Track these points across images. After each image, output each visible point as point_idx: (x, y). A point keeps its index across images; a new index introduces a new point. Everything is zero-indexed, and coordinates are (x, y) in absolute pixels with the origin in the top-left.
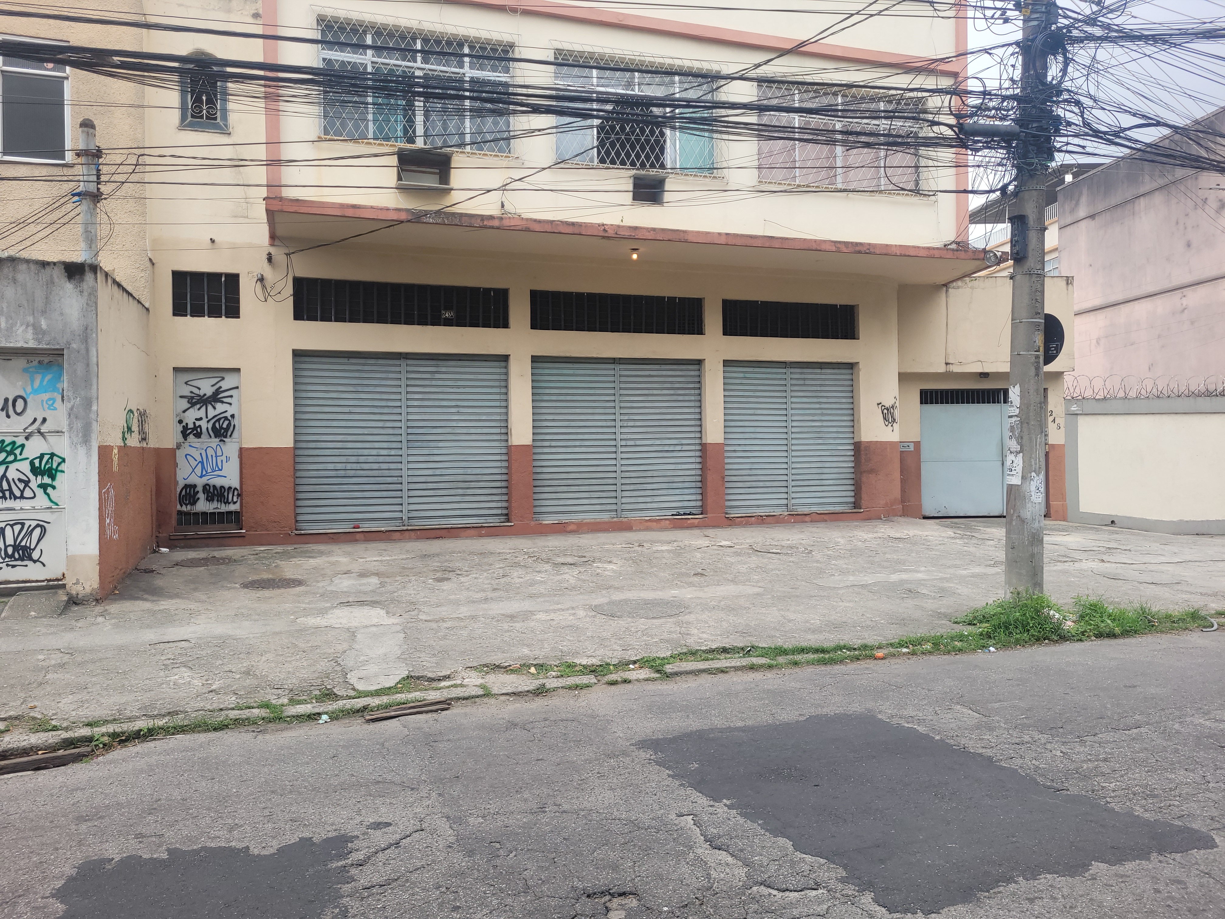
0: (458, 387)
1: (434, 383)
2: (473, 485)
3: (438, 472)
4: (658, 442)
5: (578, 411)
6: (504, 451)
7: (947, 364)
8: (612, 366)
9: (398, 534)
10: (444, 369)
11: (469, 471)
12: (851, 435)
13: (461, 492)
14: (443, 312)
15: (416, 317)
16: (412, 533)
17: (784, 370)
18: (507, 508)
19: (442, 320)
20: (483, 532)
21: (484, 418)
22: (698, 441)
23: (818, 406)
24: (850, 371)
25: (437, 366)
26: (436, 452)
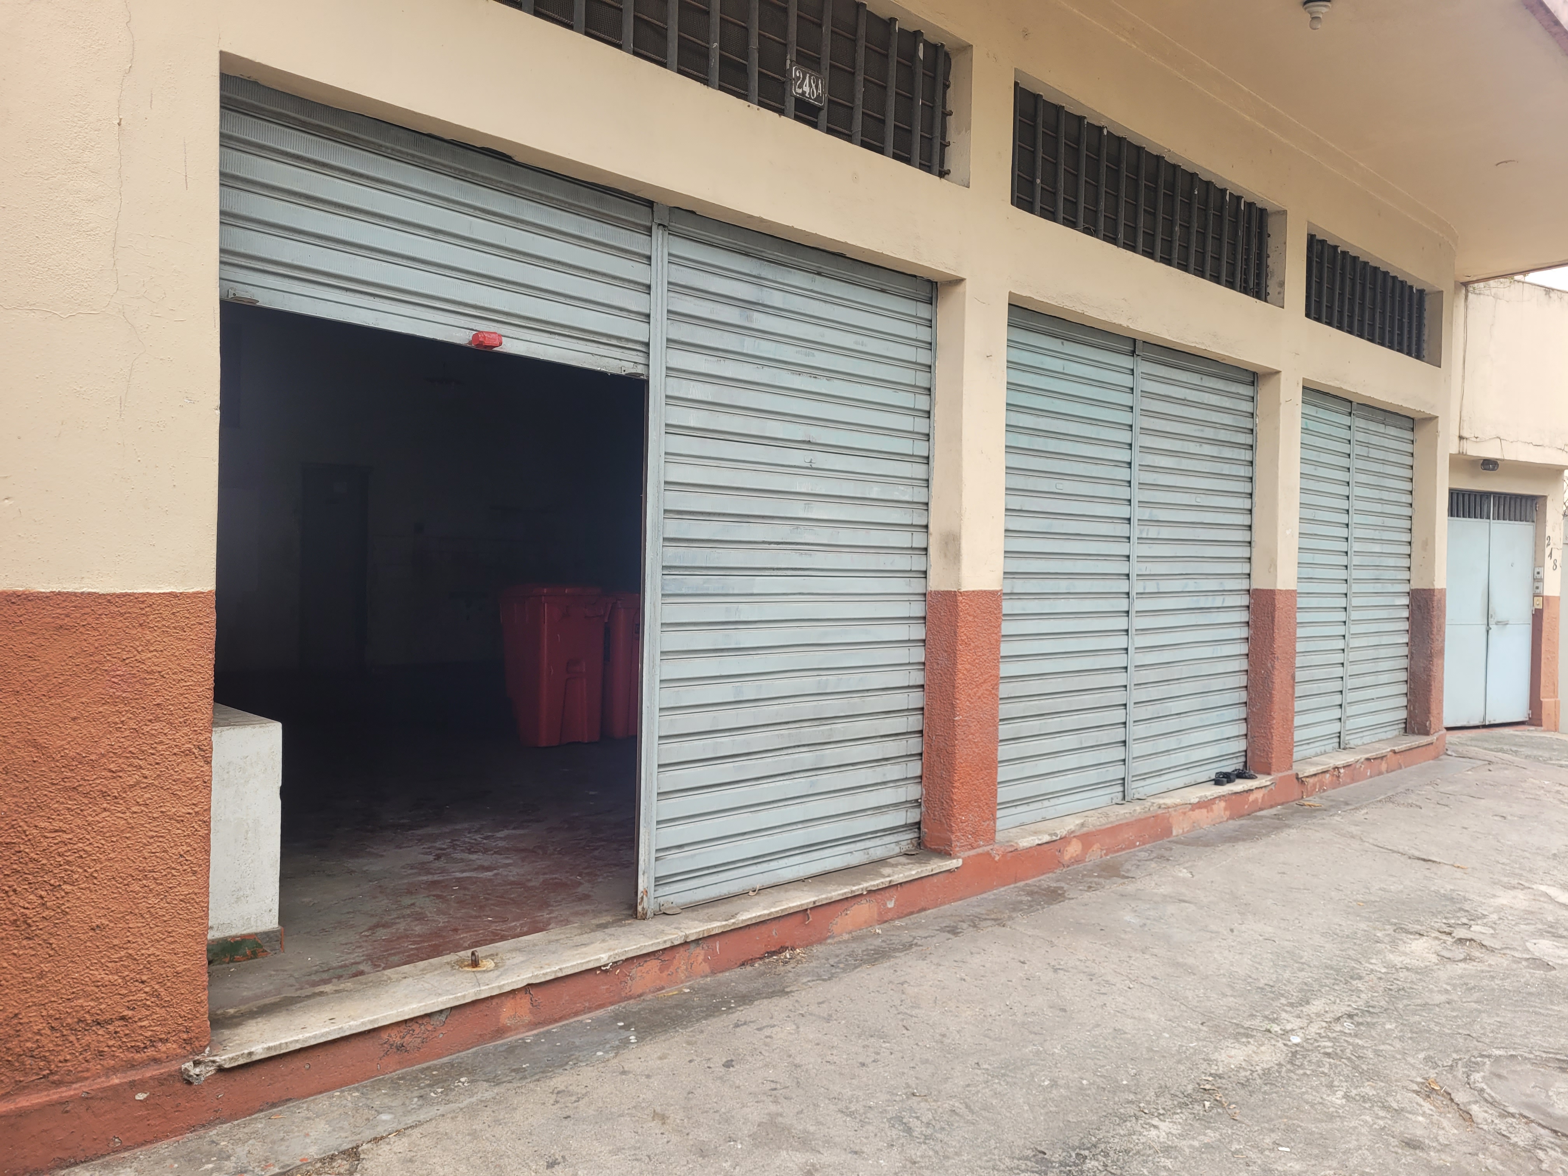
0: (815, 371)
1: (749, 345)
2: (841, 730)
3: (749, 690)
4: (1191, 585)
5: (1067, 487)
6: (918, 609)
7: (1461, 438)
8: (1126, 362)
9: (653, 965)
10: (776, 299)
11: (832, 682)
12: (1405, 575)
13: (807, 758)
14: (796, 73)
15: (715, 62)
16: (699, 953)
17: (1346, 420)
18: (917, 803)
19: (790, 104)
20: (891, 905)
21: (875, 491)
22: (1244, 584)
23: (1378, 507)
24: (1408, 435)
25: (757, 280)
26: (747, 612)
